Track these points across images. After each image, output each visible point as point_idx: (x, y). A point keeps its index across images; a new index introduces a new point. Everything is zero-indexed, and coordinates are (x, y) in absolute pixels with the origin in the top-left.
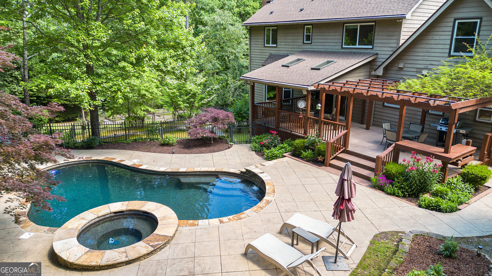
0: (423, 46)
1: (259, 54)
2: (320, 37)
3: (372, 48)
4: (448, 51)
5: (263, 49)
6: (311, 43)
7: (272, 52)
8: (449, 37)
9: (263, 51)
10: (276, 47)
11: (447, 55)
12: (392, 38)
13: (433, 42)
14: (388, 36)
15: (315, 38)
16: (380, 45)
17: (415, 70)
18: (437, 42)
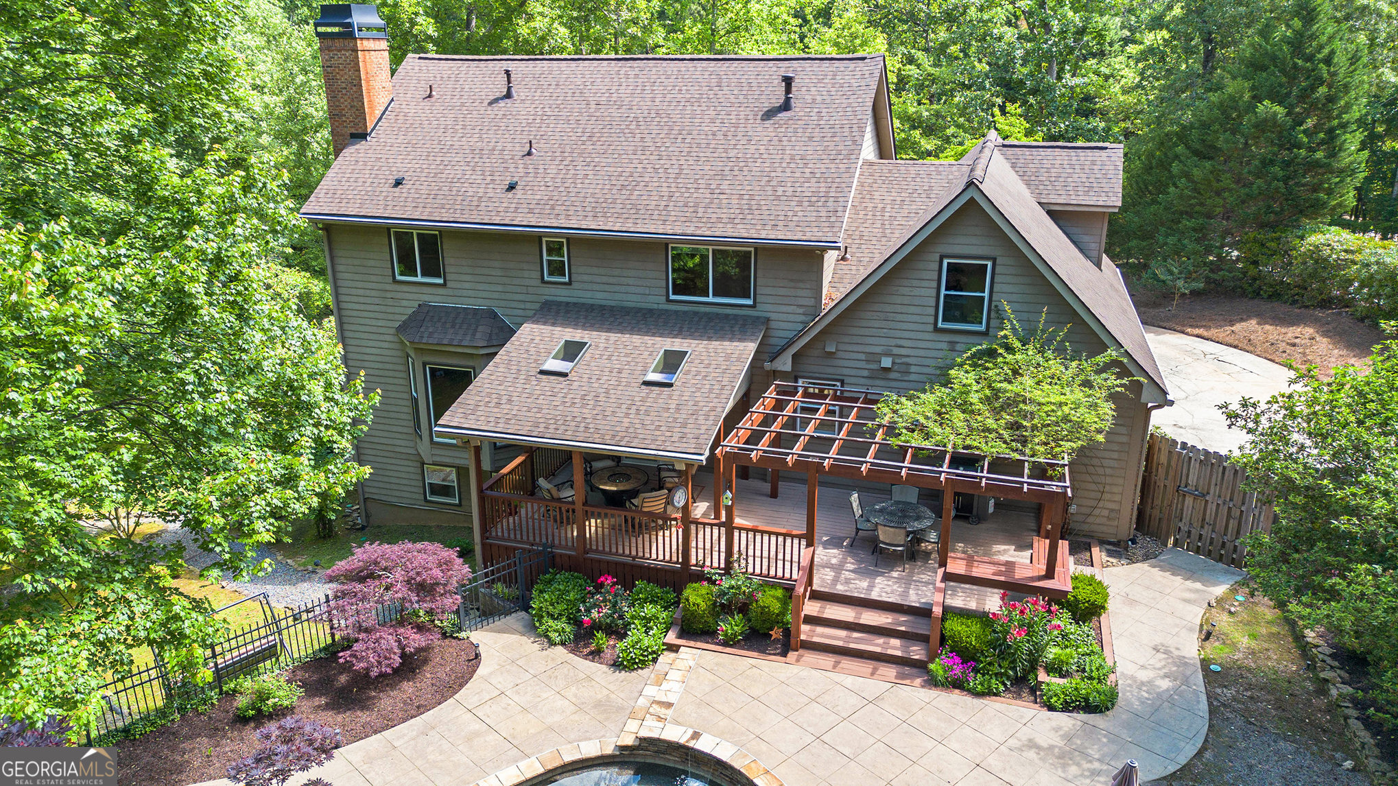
0: (876, 307)
1: (377, 301)
2: (595, 270)
3: (754, 306)
4: (932, 320)
5: (388, 287)
6: (570, 283)
7: (426, 298)
8: (934, 293)
9: (389, 295)
10: (444, 285)
11: (931, 328)
12: (801, 285)
13: (898, 300)
14: (792, 280)
15: (581, 270)
16: (770, 300)
17: (863, 357)
18: (906, 300)
